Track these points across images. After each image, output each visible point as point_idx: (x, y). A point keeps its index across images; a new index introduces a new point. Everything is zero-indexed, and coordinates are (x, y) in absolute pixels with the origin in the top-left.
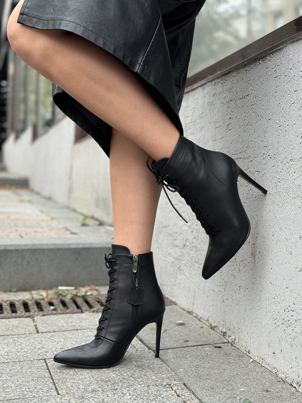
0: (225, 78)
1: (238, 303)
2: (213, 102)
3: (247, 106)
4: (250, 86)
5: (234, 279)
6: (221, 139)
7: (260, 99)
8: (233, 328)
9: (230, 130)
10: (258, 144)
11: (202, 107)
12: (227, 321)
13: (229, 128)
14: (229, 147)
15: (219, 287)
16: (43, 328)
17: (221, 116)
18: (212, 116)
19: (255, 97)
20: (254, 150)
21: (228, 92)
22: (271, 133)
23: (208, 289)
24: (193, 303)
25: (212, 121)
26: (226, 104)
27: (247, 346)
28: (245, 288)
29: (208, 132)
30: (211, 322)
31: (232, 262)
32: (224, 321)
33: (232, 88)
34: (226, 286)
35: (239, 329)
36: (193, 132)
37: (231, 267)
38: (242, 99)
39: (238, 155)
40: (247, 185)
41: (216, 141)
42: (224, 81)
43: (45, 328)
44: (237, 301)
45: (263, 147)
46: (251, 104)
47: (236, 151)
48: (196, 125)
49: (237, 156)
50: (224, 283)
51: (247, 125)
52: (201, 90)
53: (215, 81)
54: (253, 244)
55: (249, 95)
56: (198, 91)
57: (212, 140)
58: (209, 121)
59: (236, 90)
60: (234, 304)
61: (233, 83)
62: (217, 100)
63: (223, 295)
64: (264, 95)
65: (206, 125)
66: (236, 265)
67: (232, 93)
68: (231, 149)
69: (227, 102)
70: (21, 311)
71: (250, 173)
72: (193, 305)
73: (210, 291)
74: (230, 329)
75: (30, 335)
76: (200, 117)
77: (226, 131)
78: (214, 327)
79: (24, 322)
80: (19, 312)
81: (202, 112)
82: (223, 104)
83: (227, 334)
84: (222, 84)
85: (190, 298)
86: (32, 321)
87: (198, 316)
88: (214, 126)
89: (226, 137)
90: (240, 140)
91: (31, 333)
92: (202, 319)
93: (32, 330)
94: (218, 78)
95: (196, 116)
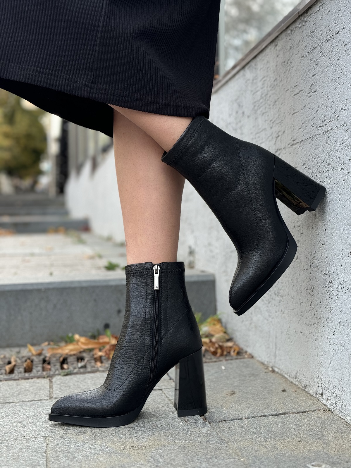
0: (304, 19)
1: (338, 347)
2: (289, 60)
4: (341, 18)
5: (331, 312)
6: (302, 109)
8: (332, 387)
9: (314, 92)
11: (274, 72)
12: (323, 377)
13: (312, 90)
14: (314, 118)
15: (309, 327)
16: (60, 392)
17: (301, 76)
18: (289, 79)
19: (349, 32)
21: (308, 39)
23: (295, 331)
24: (275, 353)
25: (289, 87)
26: (307, 55)
29: (284, 105)
30: (301, 379)
31: (326, 287)
32: (319, 376)
33: (315, 30)
34: (319, 324)
35: (342, 388)
36: (264, 111)
37: (326, 295)
38: (329, 41)
40: (344, 167)
41: (295, 114)
42: (304, 24)
43: (63, 392)
46: (344, 43)
47: (325, 120)
48: (268, 100)
49: (327, 128)
50: (316, 321)
52: (273, 48)
53: (290, 28)
55: (340, 32)
56: (268, 51)
57: (290, 113)
58: (284, 89)
59: (320, 31)
60: (332, 350)
61: (315, 23)
62: (295, 55)
63: (315, 338)
65: (281, 96)
66: (333, 291)
67: (316, 36)
68: (317, 121)
69: (308, 53)
70: (37, 369)
71: (347, 148)
72: (275, 356)
73: (297, 334)
74: (329, 389)
75: (39, 402)
76: (273, 87)
77: (309, 95)
78: (305, 387)
79: (37, 385)
80: (34, 371)
81: (275, 78)
82: (303, 58)
83: (324, 396)
84: (300, 29)
85: (271, 347)
86: (48, 383)
87: (282, 372)
88: (293, 93)
89: (309, 104)
90: (330, 103)
91: (41, 399)
92: (288, 375)
93: (43, 396)
94: (294, 22)
95: (267, 87)
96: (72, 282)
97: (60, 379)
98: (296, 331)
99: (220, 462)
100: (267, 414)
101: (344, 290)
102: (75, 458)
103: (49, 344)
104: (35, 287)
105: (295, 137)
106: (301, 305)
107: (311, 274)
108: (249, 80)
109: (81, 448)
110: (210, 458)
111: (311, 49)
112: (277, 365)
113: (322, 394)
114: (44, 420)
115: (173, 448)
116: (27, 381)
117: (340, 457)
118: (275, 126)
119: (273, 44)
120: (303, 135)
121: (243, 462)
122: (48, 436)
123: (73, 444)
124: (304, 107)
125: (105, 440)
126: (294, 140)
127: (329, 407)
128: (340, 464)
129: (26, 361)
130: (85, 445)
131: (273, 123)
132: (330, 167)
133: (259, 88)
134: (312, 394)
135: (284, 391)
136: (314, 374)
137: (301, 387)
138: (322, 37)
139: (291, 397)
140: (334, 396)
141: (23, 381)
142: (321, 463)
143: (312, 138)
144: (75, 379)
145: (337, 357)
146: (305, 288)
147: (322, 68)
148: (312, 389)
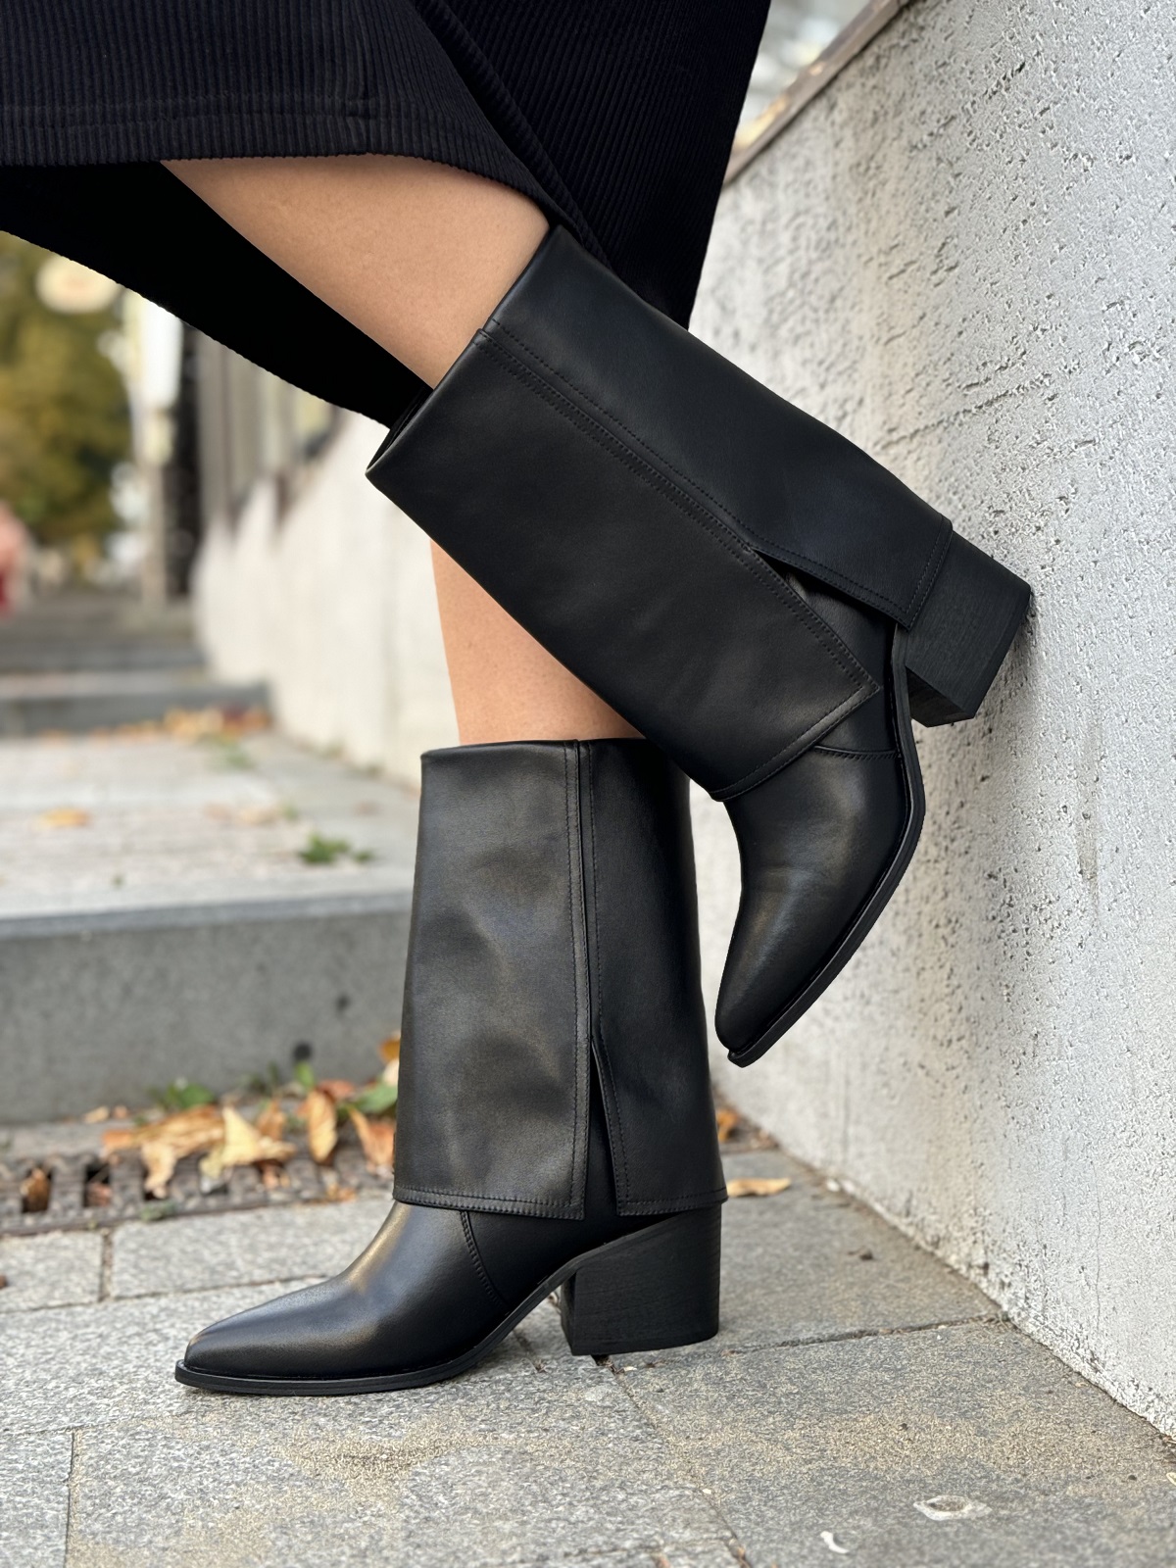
0: (915, 18)
1: (1032, 1117)
2: (872, 158)
3: (1020, 126)
4: (1030, 19)
5: (1009, 1000)
6: (914, 327)
7: (1076, 66)
8: (1014, 1243)
9: (951, 269)
10: (1079, 299)
11: (827, 198)
12: (988, 1212)
13: (946, 262)
14: (952, 355)
15: (944, 1048)
16: (134, 1276)
17: (911, 214)
18: (874, 225)
19: (1053, 66)
20: (1064, 340)
21: (931, 88)
22: (1139, 227)
23: (902, 1060)
24: (845, 1133)
25: (874, 250)
26: (929, 144)
27: (1085, 1333)
28: (1061, 1040)
29: (861, 311)
30: (923, 1219)
31: (994, 918)
32: (975, 1210)
33: (949, 58)
34: (974, 1038)
35: (1045, 1247)
36: (800, 329)
37: (994, 945)
38: (994, 98)
39: (991, 382)
40: (1042, 524)
41: (895, 343)
42: (915, 36)
43: (143, 1277)
44: (1027, 1110)
45: (1105, 308)
46: (1040, 106)
47: (984, 364)
48: (810, 293)
49: (990, 390)
50: (964, 1029)
51: (1025, 222)
52: (822, 118)
53: (874, 49)
54: (1086, 817)
55: (1027, 67)
56: (807, 124)
57: (878, 340)
58: (859, 256)
59: (967, 63)
60: (1012, 1124)
61: (952, 34)
62: (888, 141)
63: (963, 1085)
64: (1093, 43)
65: (850, 280)
66: (1014, 931)
67: (953, 79)
68: (961, 365)
69: (931, 134)
70: (66, 1200)
71: (1051, 459)
72: (845, 1143)
73: (909, 1070)
74: (1005, 1251)
75: (64, 1312)
76: (826, 248)
77: (935, 279)
78: (936, 1244)
79: (63, 1254)
80: (55, 1205)
81: (830, 219)
82: (914, 153)
83: (992, 1275)
84: (905, 54)
85: (833, 1113)
86: (99, 1249)
87: (866, 1195)
88: (886, 271)
89: (936, 308)
90: (1000, 306)
91: (72, 1301)
92: (882, 1205)
93: (79, 1290)
94: (886, 28)
95: (808, 248)
96: (182, 910)
97: (140, 1233)
98: (905, 1064)
99: (633, 1500)
100: (803, 1336)
101: (1046, 927)
102: (163, 1497)
103: (111, 1116)
104: (60, 928)
105: (895, 420)
106: (921, 977)
107: (949, 877)
108: (751, 222)
109: (185, 1465)
110: (603, 1489)
111: (938, 121)
112: (851, 1174)
113: (986, 1267)
114: (72, 1373)
115: (485, 1457)
116: (28, 1241)
117: (1025, 1475)
118: (835, 381)
119: (823, 103)
120: (920, 413)
121: (710, 1500)
122: (81, 1427)
123: (160, 1452)
124: (921, 318)
125: (265, 1435)
126: (891, 431)
127: (1005, 1308)
128: (1022, 1499)
129: (29, 1174)
130: (199, 1453)
131: (828, 369)
132: (1000, 521)
133: (782, 252)
134: (956, 1267)
135: (868, 1257)
136: (962, 1202)
137: (923, 1244)
138: (972, 82)
139: (886, 1276)
140: (1022, 1274)
141: (16, 1242)
142: (962, 1500)
143: (945, 424)
144: (189, 1232)
145: (1029, 1148)
146: (931, 921)
147: (973, 189)
148: (956, 1249)
